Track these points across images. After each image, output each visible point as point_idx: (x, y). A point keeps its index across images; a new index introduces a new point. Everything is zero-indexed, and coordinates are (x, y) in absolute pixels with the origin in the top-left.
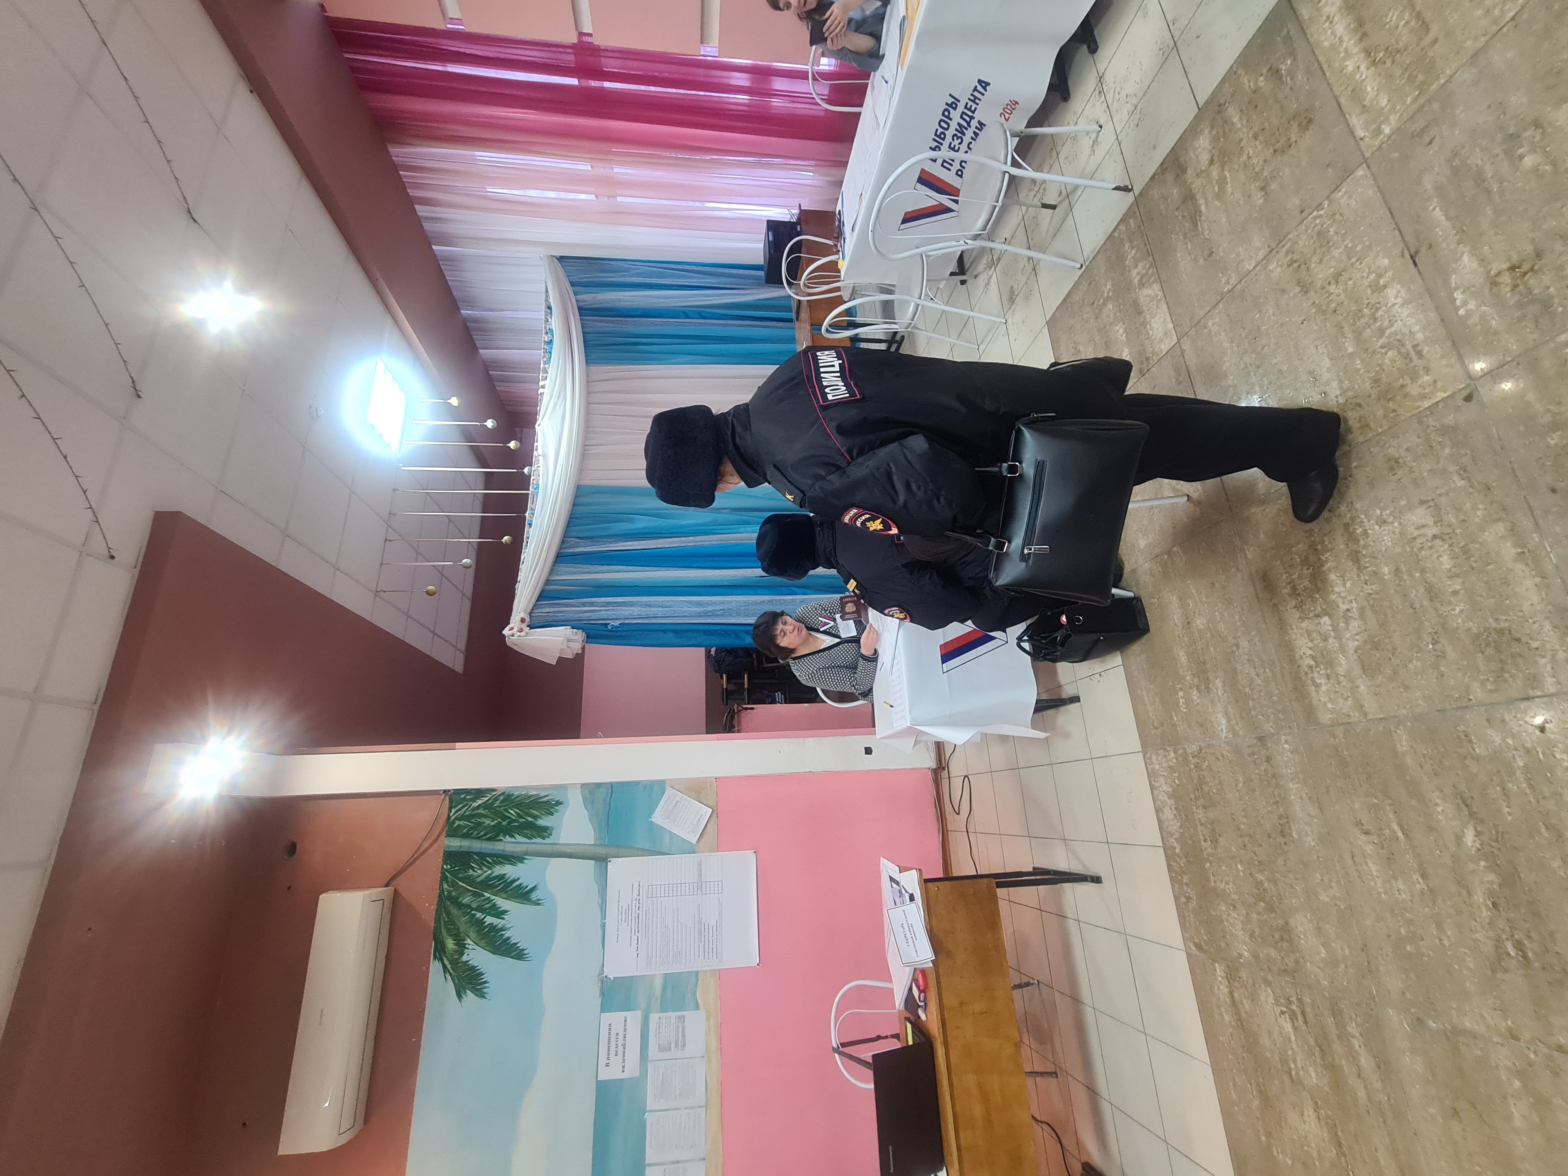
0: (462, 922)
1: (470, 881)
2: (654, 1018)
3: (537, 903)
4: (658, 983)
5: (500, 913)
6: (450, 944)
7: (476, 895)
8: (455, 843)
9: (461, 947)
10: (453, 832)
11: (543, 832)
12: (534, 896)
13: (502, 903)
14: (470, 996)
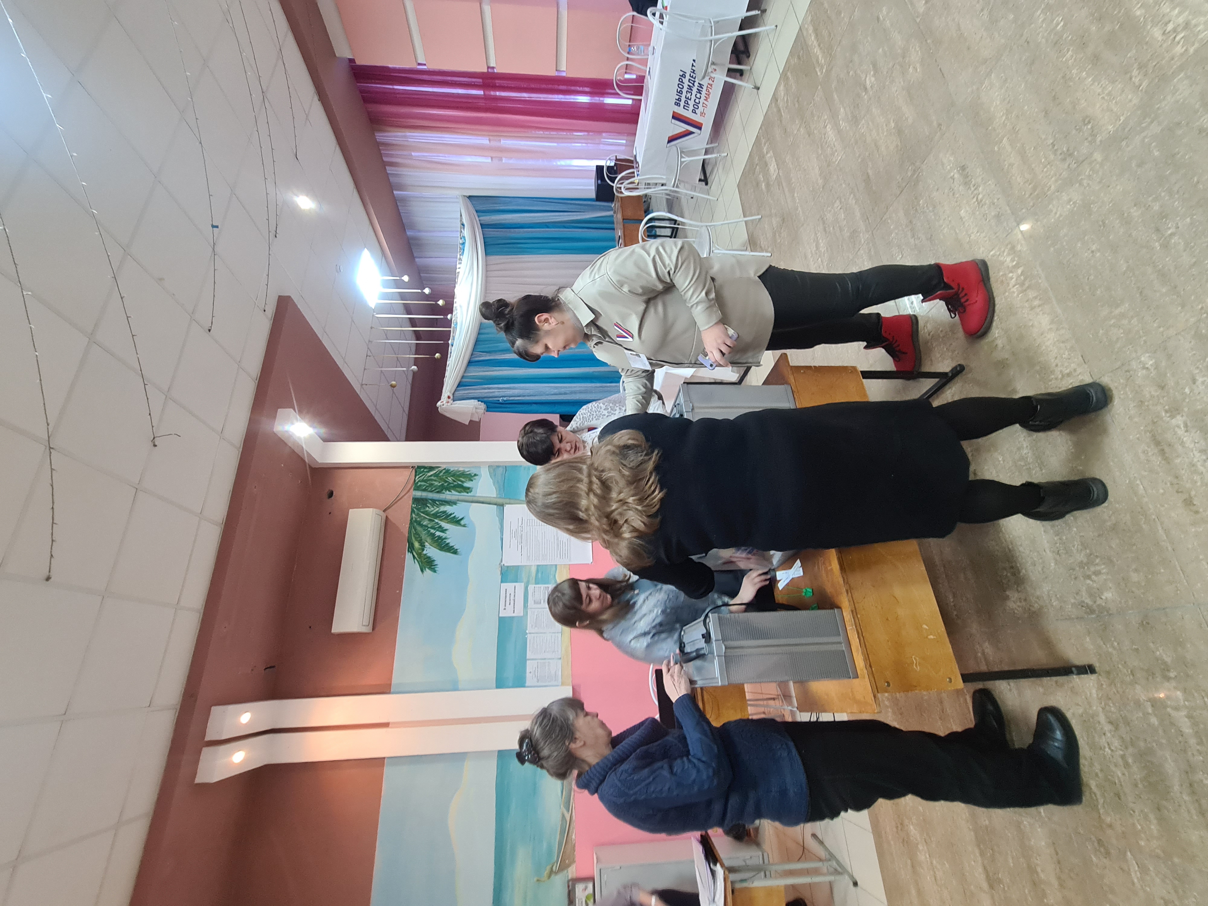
0: (423, 534)
1: (427, 514)
2: (531, 587)
3: (464, 526)
4: (534, 570)
5: (444, 531)
6: (417, 545)
7: (430, 520)
8: (418, 494)
9: (423, 546)
10: (417, 488)
11: (467, 490)
12: (462, 522)
13: (444, 525)
14: (428, 571)
